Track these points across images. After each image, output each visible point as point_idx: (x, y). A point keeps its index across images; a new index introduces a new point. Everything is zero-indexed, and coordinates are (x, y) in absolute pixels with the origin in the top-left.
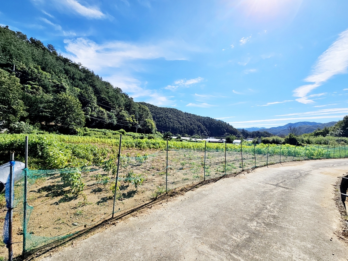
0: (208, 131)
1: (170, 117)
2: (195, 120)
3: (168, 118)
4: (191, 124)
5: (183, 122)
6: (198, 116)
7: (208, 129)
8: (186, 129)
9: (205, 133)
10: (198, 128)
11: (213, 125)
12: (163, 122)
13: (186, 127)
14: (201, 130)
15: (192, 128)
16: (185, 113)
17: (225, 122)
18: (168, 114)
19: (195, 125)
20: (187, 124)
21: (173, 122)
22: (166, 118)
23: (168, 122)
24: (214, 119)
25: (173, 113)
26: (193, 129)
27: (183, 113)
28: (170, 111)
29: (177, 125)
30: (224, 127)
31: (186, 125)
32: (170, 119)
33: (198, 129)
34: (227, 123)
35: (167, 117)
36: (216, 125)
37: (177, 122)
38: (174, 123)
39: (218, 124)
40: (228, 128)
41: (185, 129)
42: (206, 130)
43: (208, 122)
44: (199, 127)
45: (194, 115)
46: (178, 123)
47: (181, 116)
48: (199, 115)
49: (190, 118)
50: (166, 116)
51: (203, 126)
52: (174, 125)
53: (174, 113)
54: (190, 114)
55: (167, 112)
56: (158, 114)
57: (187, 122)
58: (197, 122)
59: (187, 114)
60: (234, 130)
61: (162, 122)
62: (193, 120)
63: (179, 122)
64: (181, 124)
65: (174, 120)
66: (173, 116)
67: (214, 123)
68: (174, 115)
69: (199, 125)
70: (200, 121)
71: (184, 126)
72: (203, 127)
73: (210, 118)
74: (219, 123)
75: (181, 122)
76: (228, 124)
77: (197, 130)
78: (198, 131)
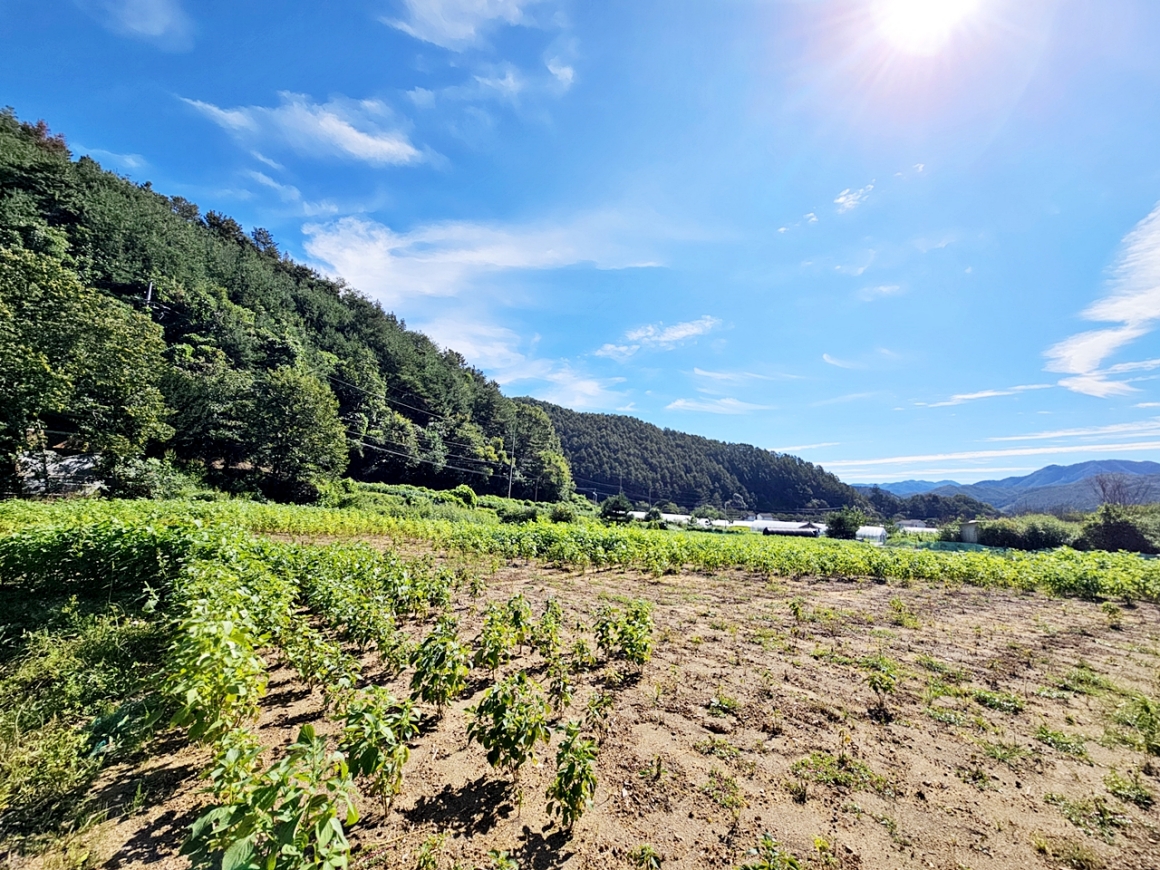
0: (749, 493)
1: (617, 445)
2: (700, 456)
3: (609, 448)
4: (688, 470)
5: (660, 463)
6: (710, 442)
7: (746, 488)
8: (672, 486)
9: (738, 498)
10: (713, 484)
11: (764, 472)
12: (593, 462)
13: (671, 478)
14: (724, 488)
15: (692, 482)
16: (667, 432)
17: (806, 460)
18: (607, 434)
19: (702, 471)
20: (674, 467)
21: (626, 460)
22: (603, 448)
23: (607, 463)
24: (769, 450)
25: (624, 432)
26: (696, 487)
27: (659, 431)
28: (616, 425)
29: (639, 473)
30: (803, 477)
31: (671, 473)
32: (615, 452)
33: (712, 487)
34: (815, 465)
35: (607, 444)
36: (776, 472)
37: (638, 461)
38: (629, 466)
39: (781, 469)
40: (818, 483)
41: (665, 484)
42: (741, 488)
43: (747, 460)
44: (716, 478)
45: (696, 439)
46: (644, 466)
47: (651, 441)
48: (713, 438)
49: (682, 447)
50: (603, 440)
51: (731, 474)
52: (629, 473)
53: (630, 432)
54: (683, 435)
55: (606, 428)
56: (574, 436)
57: (673, 462)
58: (706, 463)
59: (674, 433)
60: (841, 488)
61: (589, 462)
62: (693, 456)
63: (645, 461)
64: (653, 468)
65: (629, 455)
66: (626, 440)
67: (768, 466)
68: (630, 437)
69: (717, 473)
70: (719, 457)
71: (663, 477)
72: (729, 480)
73: (751, 446)
74: (785, 464)
75: (654, 461)
76: (820, 469)
77: (708, 488)
78: (712, 492)
